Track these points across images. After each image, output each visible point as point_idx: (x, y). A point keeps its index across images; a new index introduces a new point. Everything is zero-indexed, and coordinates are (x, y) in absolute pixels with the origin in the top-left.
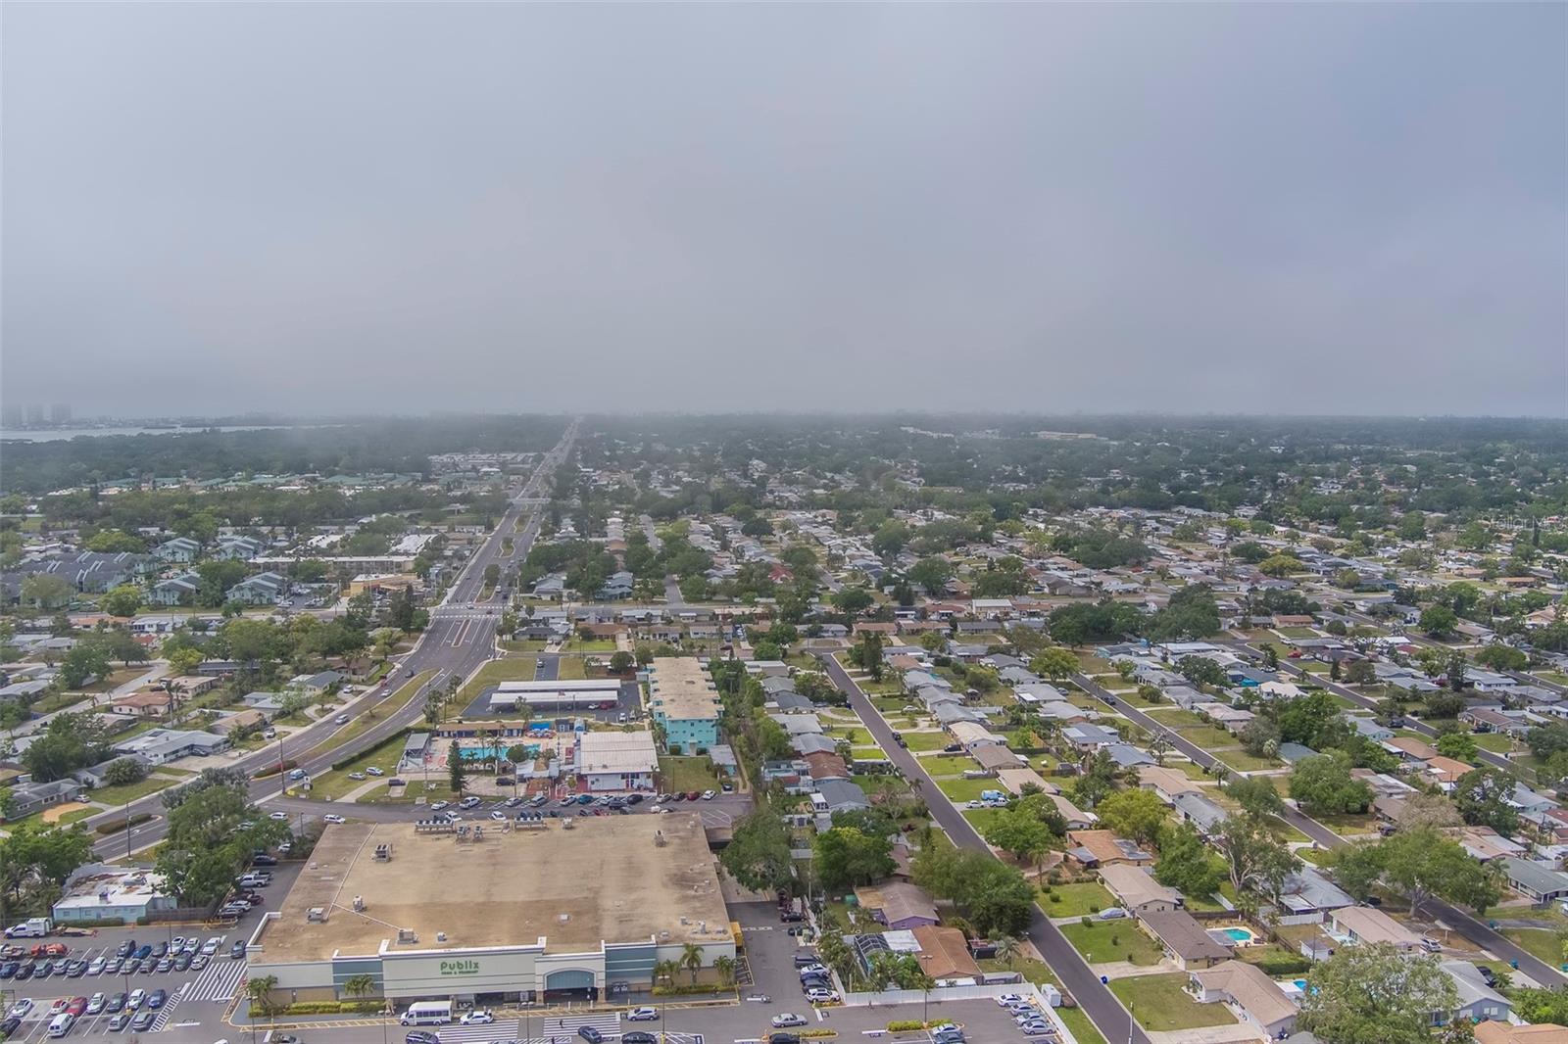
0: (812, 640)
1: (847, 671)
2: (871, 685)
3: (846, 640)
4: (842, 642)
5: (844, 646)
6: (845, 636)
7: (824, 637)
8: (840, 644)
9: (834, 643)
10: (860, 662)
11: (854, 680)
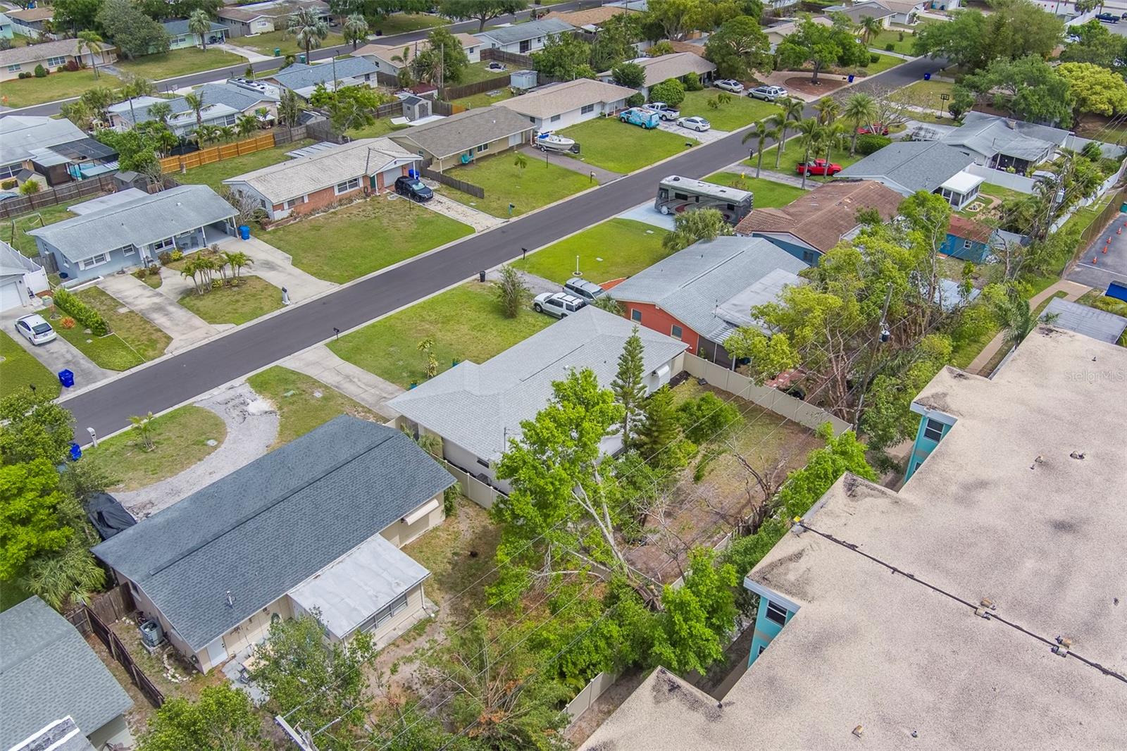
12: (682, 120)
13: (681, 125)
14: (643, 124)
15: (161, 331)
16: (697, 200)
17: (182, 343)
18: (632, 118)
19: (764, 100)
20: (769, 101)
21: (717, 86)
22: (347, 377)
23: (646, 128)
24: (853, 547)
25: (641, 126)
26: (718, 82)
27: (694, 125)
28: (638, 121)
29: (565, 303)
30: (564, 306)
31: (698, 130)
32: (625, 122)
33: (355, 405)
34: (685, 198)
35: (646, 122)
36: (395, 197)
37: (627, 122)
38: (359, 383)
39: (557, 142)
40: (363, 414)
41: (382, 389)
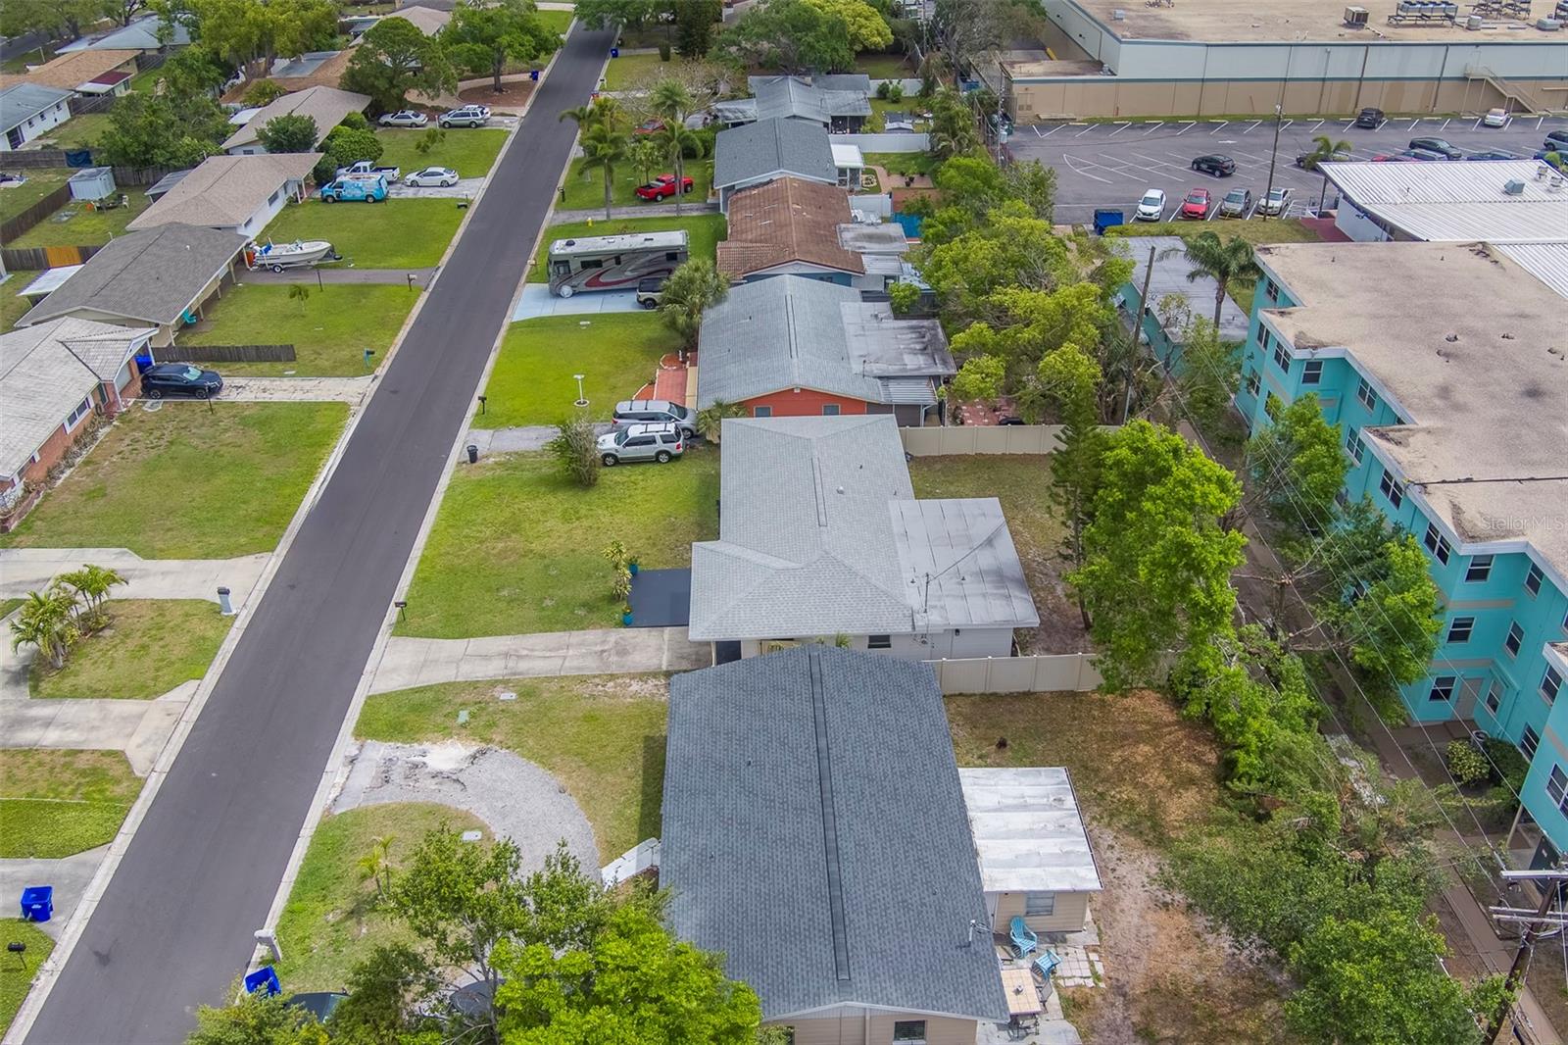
12: (412, 176)
13: (414, 184)
14: (368, 196)
15: (82, 751)
16: (618, 262)
17: (149, 750)
18: (346, 193)
19: (469, 126)
20: (477, 126)
21: (387, 124)
22: (506, 655)
23: (375, 201)
24: (1469, 480)
25: (366, 201)
26: (387, 118)
27: (437, 180)
28: (358, 194)
29: (657, 436)
30: (659, 440)
31: (445, 184)
32: (335, 201)
33: (582, 680)
34: (598, 264)
35: (374, 191)
36: (153, 406)
37: (339, 200)
38: (536, 653)
39: (299, 251)
40: (611, 684)
41: (581, 644)
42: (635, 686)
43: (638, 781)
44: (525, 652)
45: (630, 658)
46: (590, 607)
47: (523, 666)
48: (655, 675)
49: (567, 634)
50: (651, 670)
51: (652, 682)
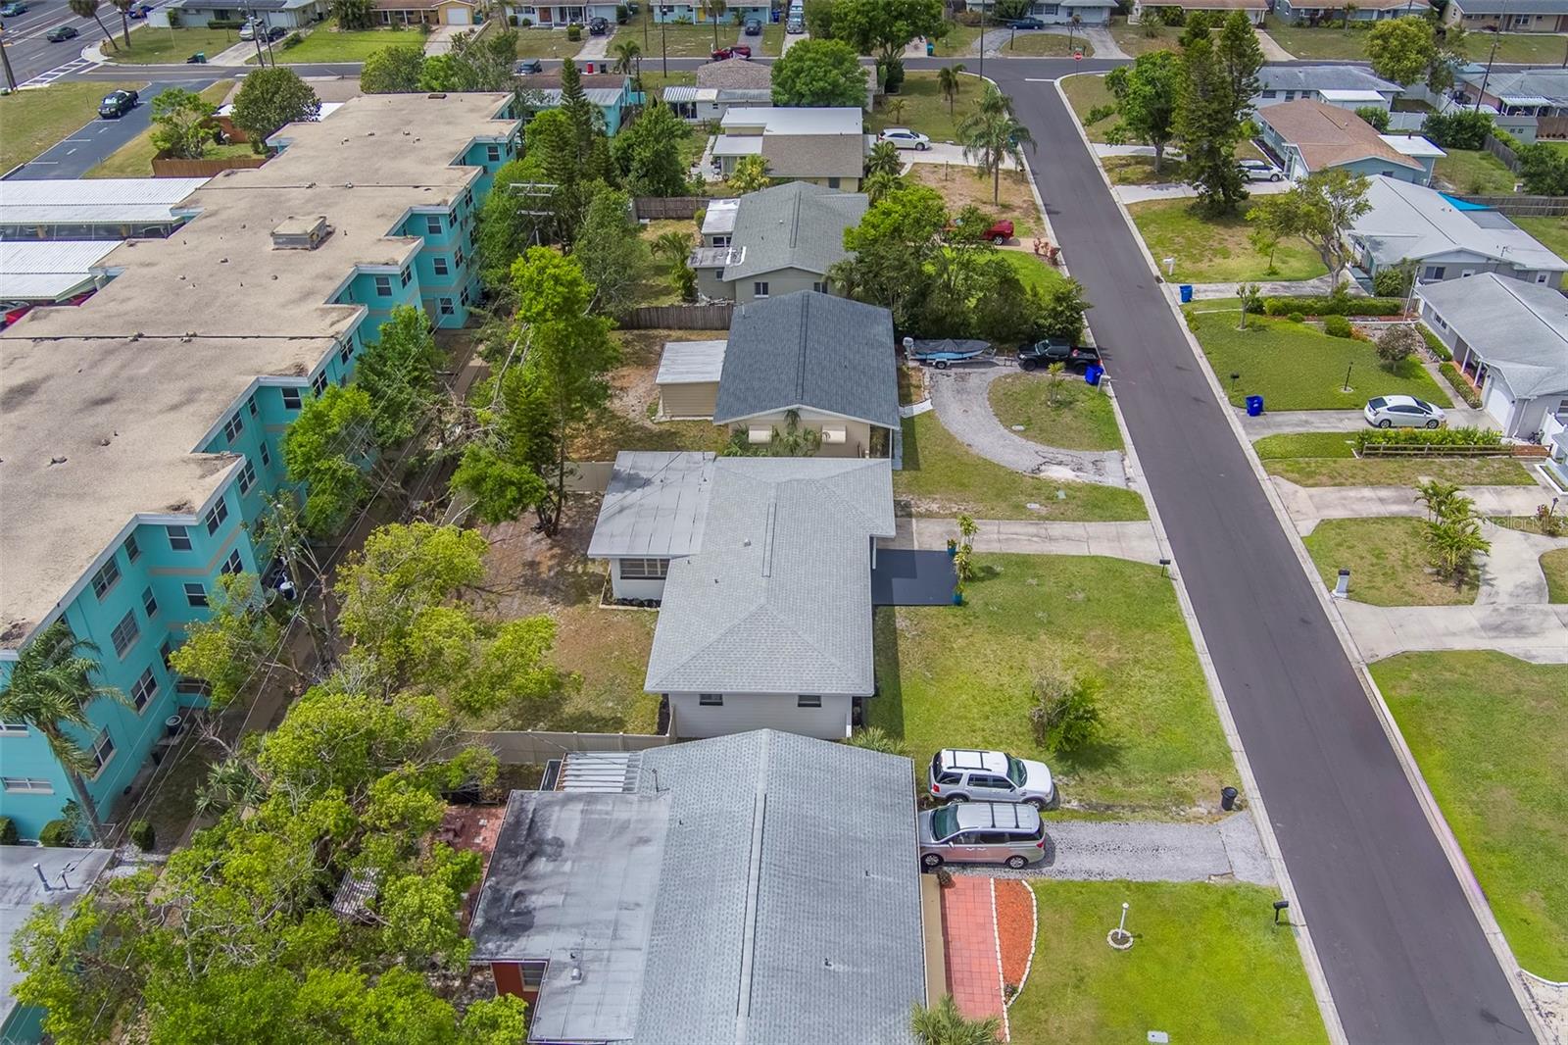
0: (1003, 34)
1: (1100, 151)
2: (1195, 229)
3: (1107, 37)
4: (1096, 44)
5: (1100, 54)
6: (1106, 26)
7: (1041, 26)
8: (1086, 48)
9: (1071, 43)
10: (1156, 123)
11: (1125, 196)
38: (1025, 538)
40: (954, 510)
41: (989, 541)
42: (934, 507)
43: (920, 444)
44: (1035, 539)
45: (943, 529)
46: (990, 573)
47: (1032, 530)
48: (920, 516)
49: (1004, 551)
50: (924, 520)
51: (922, 510)
